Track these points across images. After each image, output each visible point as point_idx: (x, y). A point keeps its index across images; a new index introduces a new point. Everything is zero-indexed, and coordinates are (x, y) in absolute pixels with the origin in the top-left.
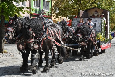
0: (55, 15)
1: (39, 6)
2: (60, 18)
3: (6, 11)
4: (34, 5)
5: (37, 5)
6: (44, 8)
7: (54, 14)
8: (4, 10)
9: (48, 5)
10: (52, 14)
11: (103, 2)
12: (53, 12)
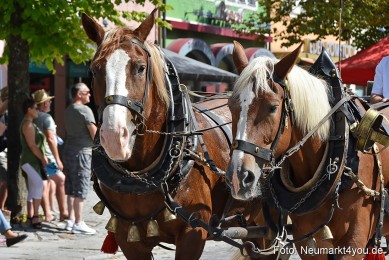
0: (285, 28)
2: (313, 42)
3: (35, 18)
7: (280, 26)
8: (26, 13)
10: (273, 25)
12: (273, 16)
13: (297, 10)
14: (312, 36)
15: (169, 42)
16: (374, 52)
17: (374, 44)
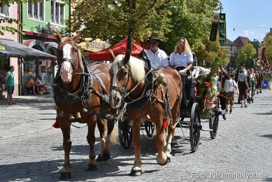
1: (41, 15)
2: (90, 41)
4: (30, 12)
5: (36, 14)
6: (52, 18)
7: (75, 34)
9: (62, 13)
10: (72, 34)
11: (185, 5)
12: (72, 29)
13: (83, 27)
14: (90, 39)
15: (24, 41)
16: (118, 46)
17: (117, 42)
